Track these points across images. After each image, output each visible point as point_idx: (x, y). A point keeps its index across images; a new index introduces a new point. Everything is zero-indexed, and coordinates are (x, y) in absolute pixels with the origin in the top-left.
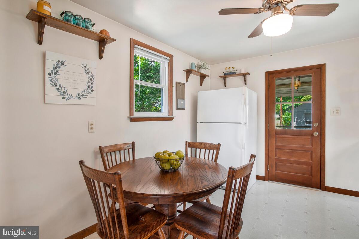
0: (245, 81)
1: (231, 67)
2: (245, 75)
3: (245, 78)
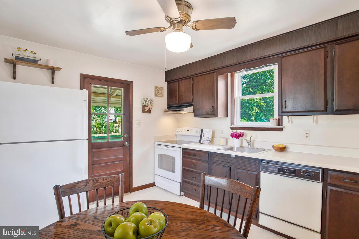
0: (53, 78)
1: (30, 50)
2: (53, 70)
3: (53, 74)
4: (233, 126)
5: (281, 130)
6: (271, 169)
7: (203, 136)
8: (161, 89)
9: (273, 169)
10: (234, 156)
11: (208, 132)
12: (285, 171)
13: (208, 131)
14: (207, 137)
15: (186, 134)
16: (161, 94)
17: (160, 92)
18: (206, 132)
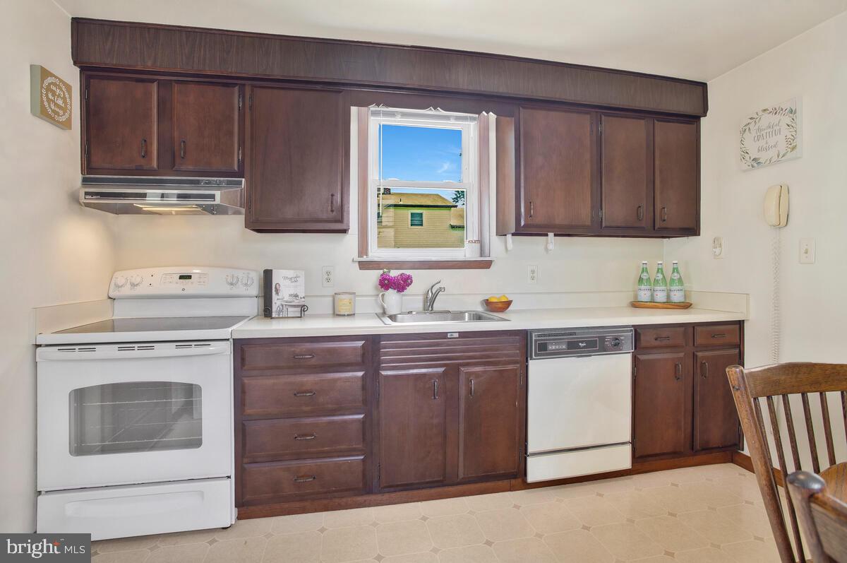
4: (364, 259)
5: (487, 265)
6: (554, 347)
7: (277, 293)
8: (61, 90)
9: (557, 347)
10: (456, 335)
11: (294, 280)
12: (580, 344)
13: (289, 277)
14: (290, 295)
15: (180, 292)
16: (61, 112)
17: (60, 102)
18: (286, 278)
